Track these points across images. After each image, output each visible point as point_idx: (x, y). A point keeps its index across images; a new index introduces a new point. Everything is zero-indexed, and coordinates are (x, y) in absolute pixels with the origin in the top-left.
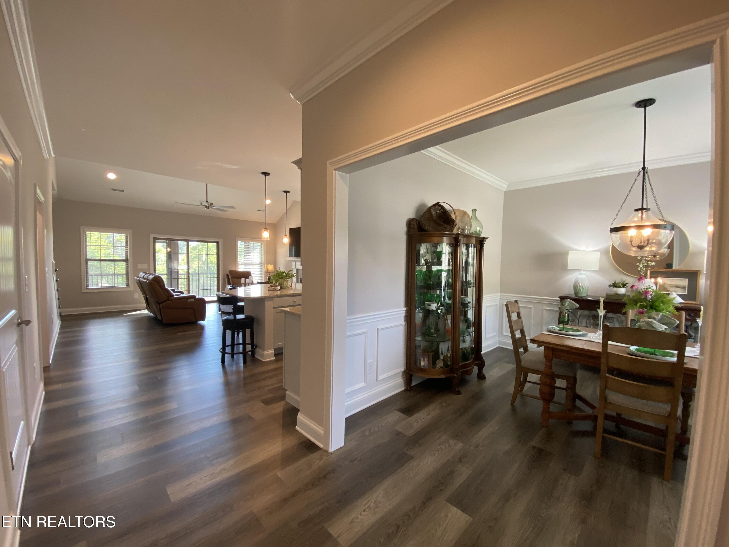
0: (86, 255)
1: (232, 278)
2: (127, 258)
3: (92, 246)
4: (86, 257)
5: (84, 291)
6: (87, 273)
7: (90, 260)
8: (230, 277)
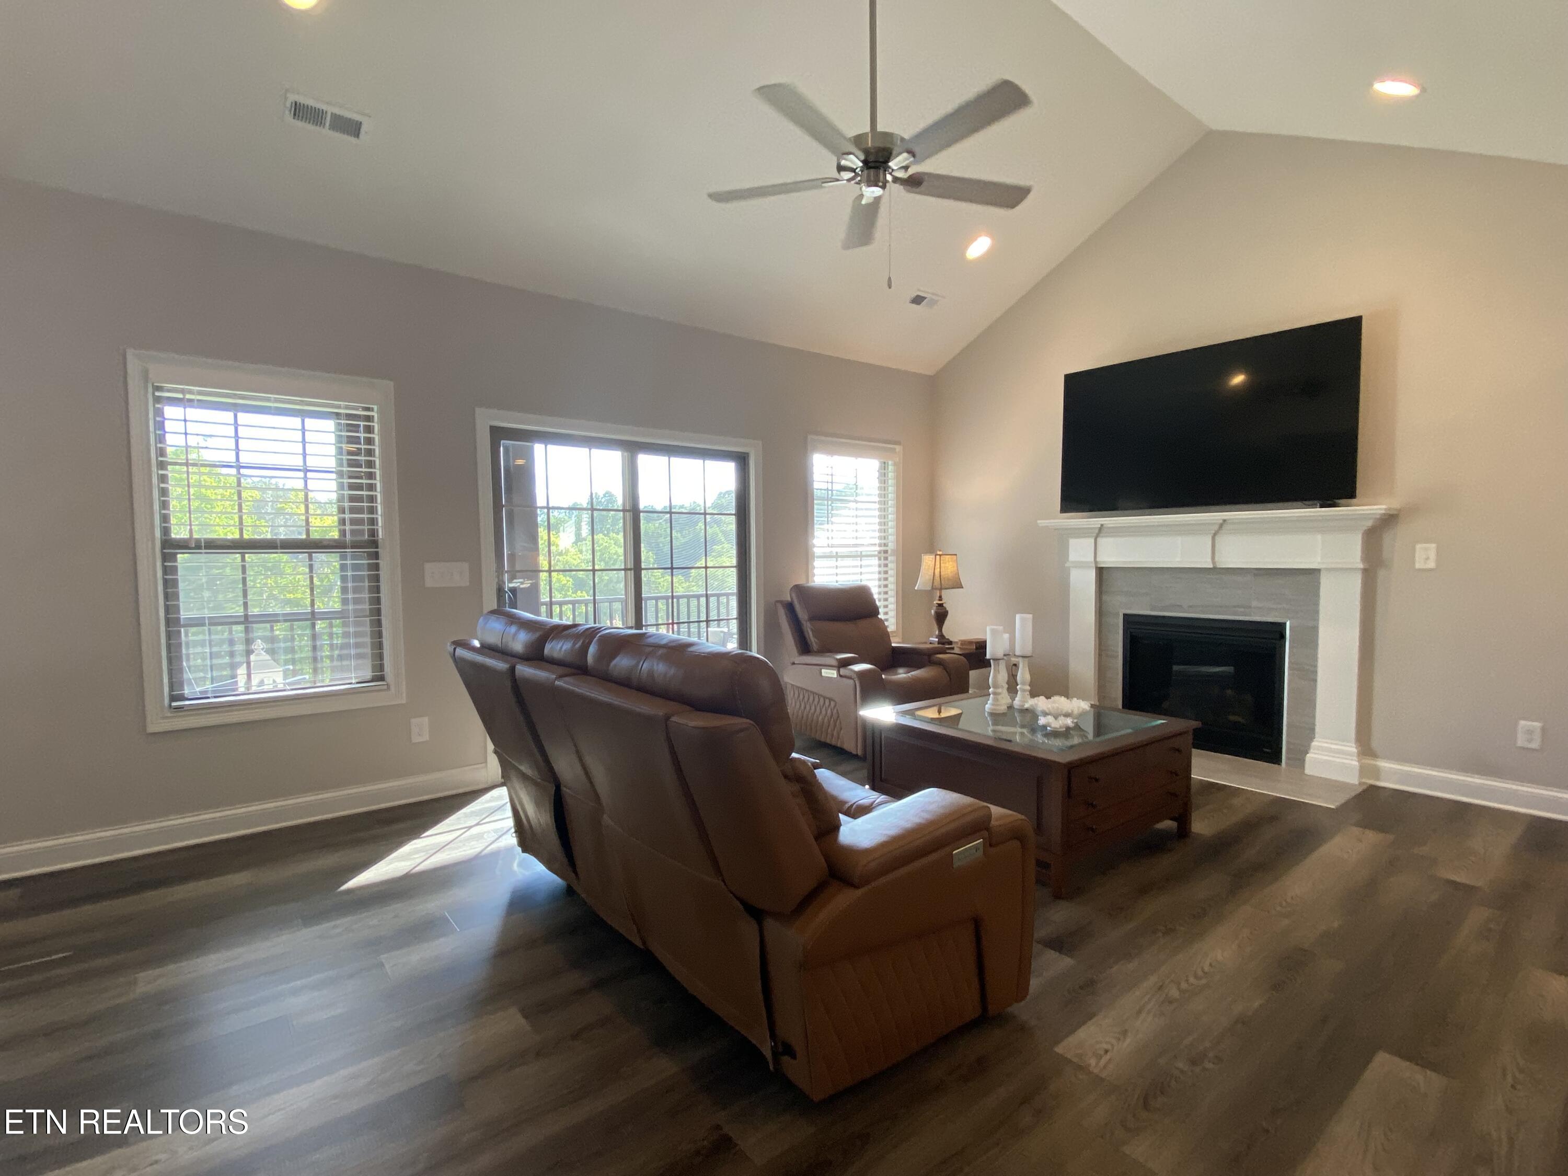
0: (165, 519)
1: (813, 618)
2: (373, 533)
3: (191, 469)
4: (166, 531)
5: (156, 725)
6: (173, 621)
7: (183, 545)
8: (802, 614)
